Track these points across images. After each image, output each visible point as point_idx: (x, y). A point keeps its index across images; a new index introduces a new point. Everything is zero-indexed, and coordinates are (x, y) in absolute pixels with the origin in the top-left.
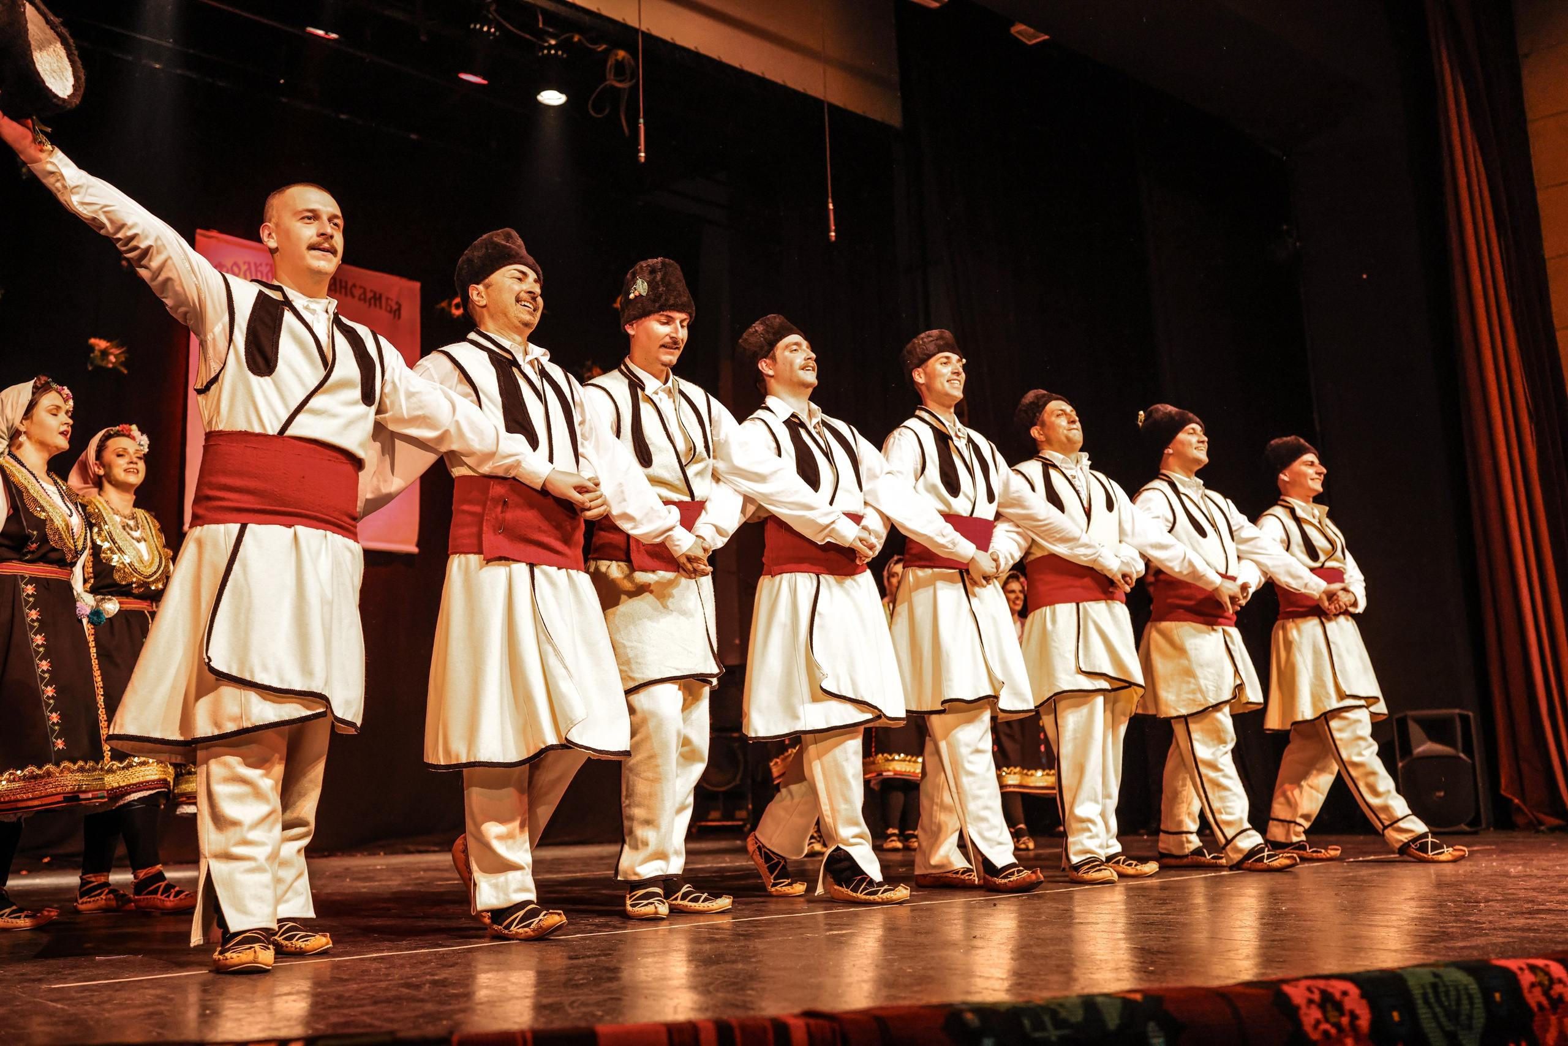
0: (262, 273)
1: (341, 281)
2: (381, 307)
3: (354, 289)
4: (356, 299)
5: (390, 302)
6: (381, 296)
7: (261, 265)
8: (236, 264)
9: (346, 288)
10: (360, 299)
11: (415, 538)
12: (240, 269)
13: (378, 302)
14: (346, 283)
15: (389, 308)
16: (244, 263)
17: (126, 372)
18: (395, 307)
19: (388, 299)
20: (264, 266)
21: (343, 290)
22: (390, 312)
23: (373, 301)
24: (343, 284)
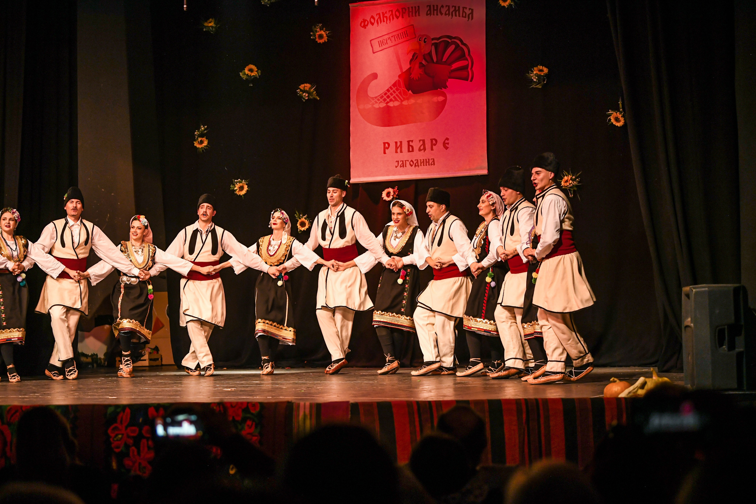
0: (386, 17)
1: (434, 6)
2: (459, 16)
3: (442, 8)
4: (444, 15)
5: (465, 9)
6: (459, 7)
7: (386, 13)
8: (372, 17)
9: (437, 10)
10: (446, 14)
11: (486, 164)
12: (374, 19)
13: (457, 13)
14: (437, 6)
15: (464, 15)
16: (377, 15)
17: (319, 99)
18: (468, 12)
19: (463, 8)
20: (388, 12)
21: (435, 12)
22: (465, 17)
23: (454, 13)
24: (435, 8)
